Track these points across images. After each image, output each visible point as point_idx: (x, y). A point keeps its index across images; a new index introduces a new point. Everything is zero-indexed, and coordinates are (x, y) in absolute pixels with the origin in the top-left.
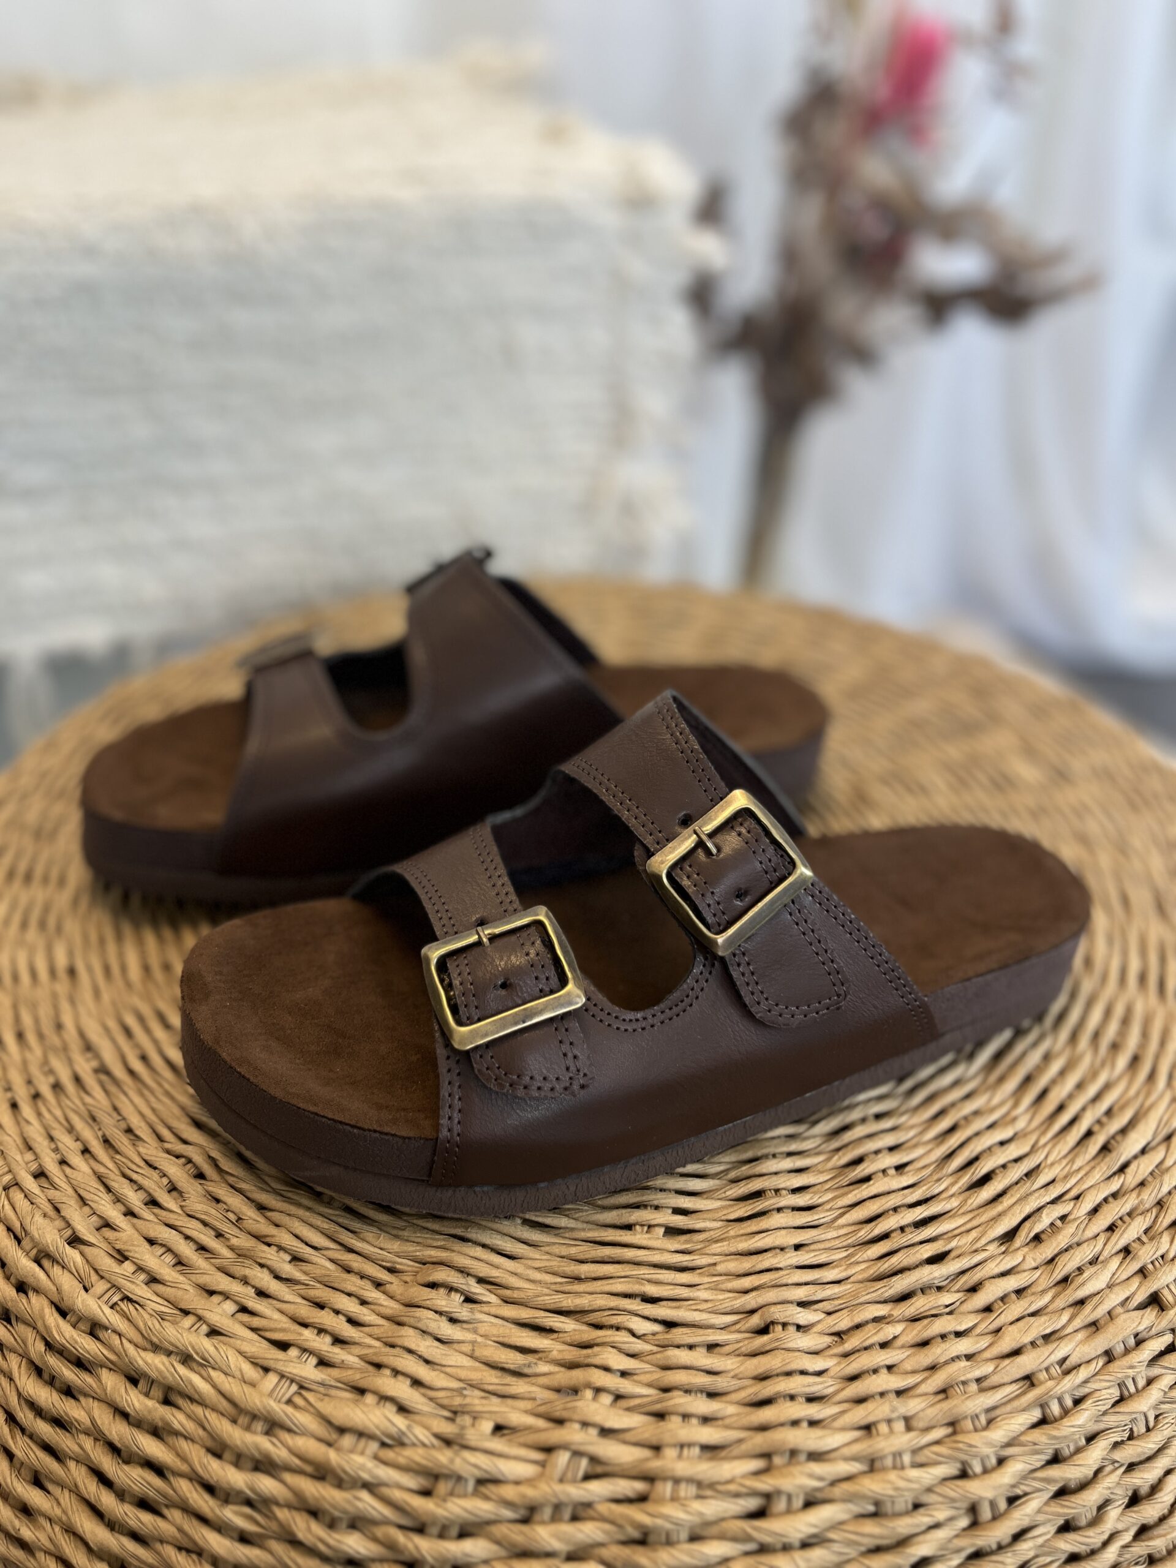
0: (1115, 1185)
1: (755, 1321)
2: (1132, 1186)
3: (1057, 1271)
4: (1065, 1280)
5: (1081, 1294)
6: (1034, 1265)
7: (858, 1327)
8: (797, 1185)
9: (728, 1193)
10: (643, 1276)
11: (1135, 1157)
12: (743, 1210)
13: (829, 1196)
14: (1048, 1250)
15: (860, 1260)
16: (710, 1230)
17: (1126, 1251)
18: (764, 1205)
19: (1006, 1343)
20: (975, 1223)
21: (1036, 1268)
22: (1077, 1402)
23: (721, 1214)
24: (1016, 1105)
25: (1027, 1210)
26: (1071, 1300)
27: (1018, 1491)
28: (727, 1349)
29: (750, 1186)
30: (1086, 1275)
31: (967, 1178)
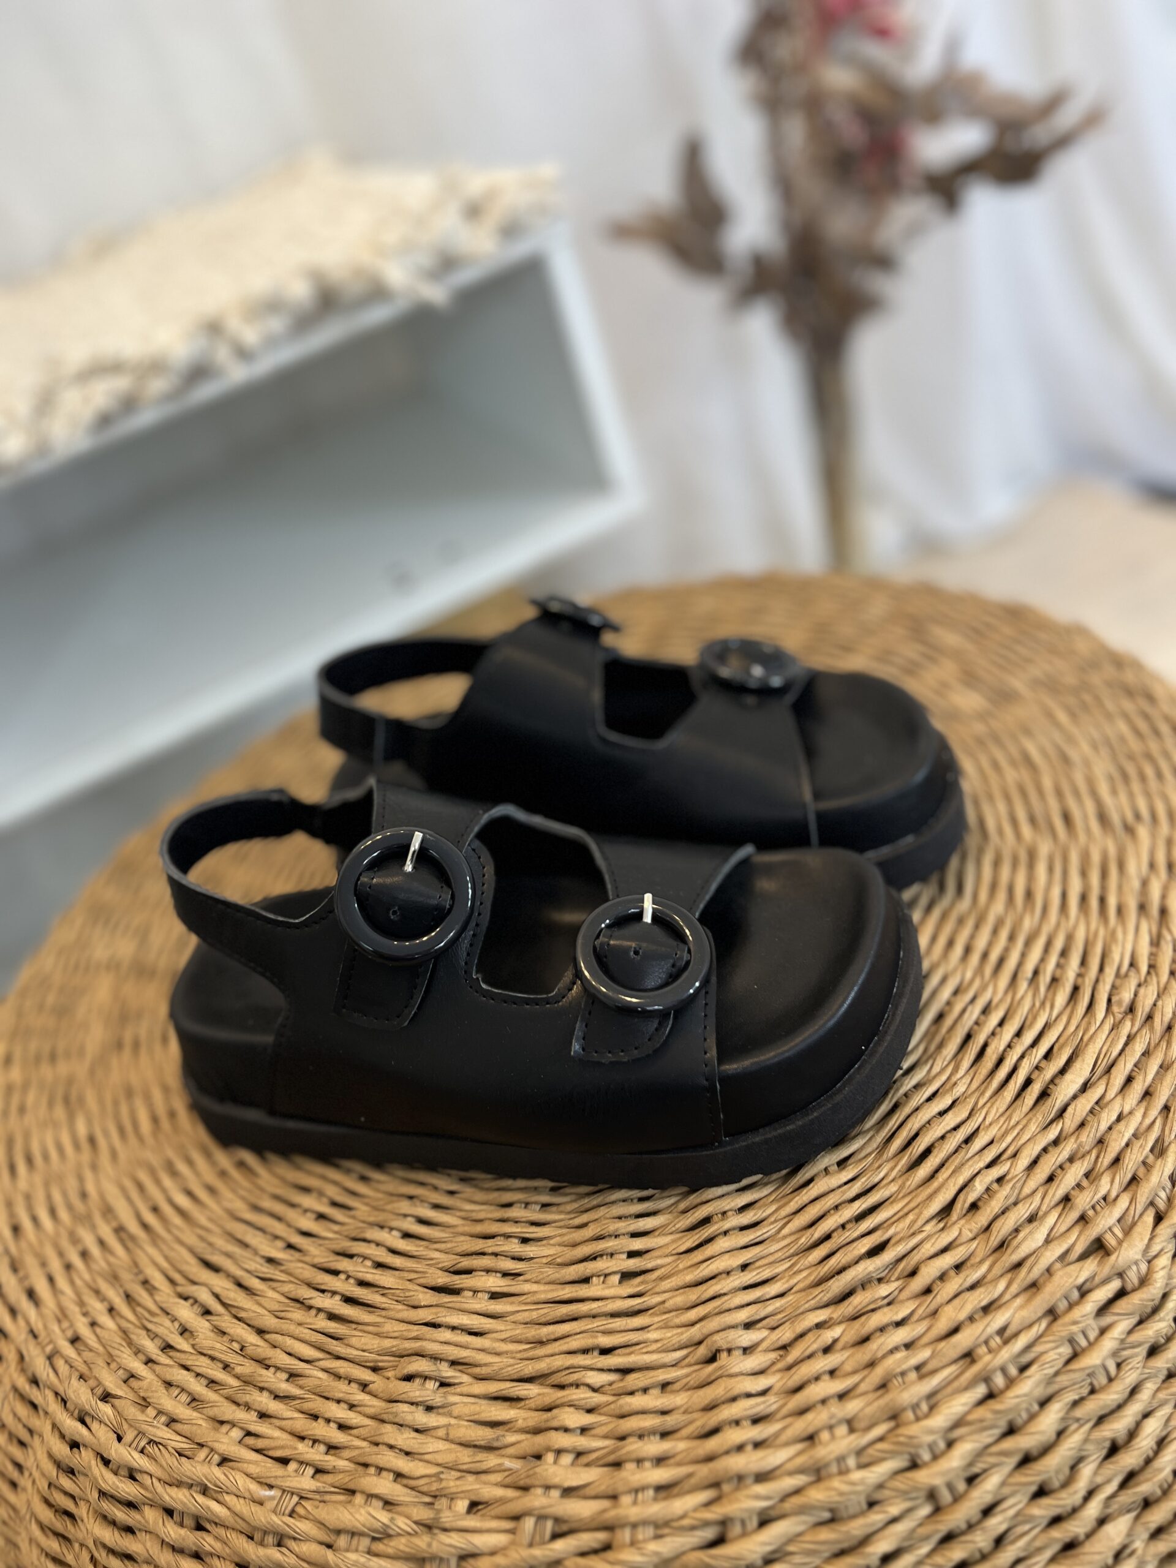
0: (1053, 1133)
1: (702, 1351)
2: (1071, 1130)
3: (992, 1238)
4: (1002, 1246)
5: (1016, 1257)
6: (971, 1235)
7: (802, 1336)
8: (743, 1204)
9: (677, 1226)
10: (596, 1329)
11: (1075, 1097)
12: (691, 1241)
13: (774, 1207)
14: (982, 1218)
15: (802, 1267)
16: (662, 1266)
17: (1067, 1199)
18: (709, 1232)
19: (943, 1324)
20: (912, 1205)
21: (974, 1238)
22: (1023, 1369)
23: (671, 1248)
24: (956, 1069)
25: (961, 1180)
26: (1008, 1265)
27: (976, 1469)
28: (677, 1386)
29: (696, 1214)
30: (1021, 1235)
31: (905, 1160)
